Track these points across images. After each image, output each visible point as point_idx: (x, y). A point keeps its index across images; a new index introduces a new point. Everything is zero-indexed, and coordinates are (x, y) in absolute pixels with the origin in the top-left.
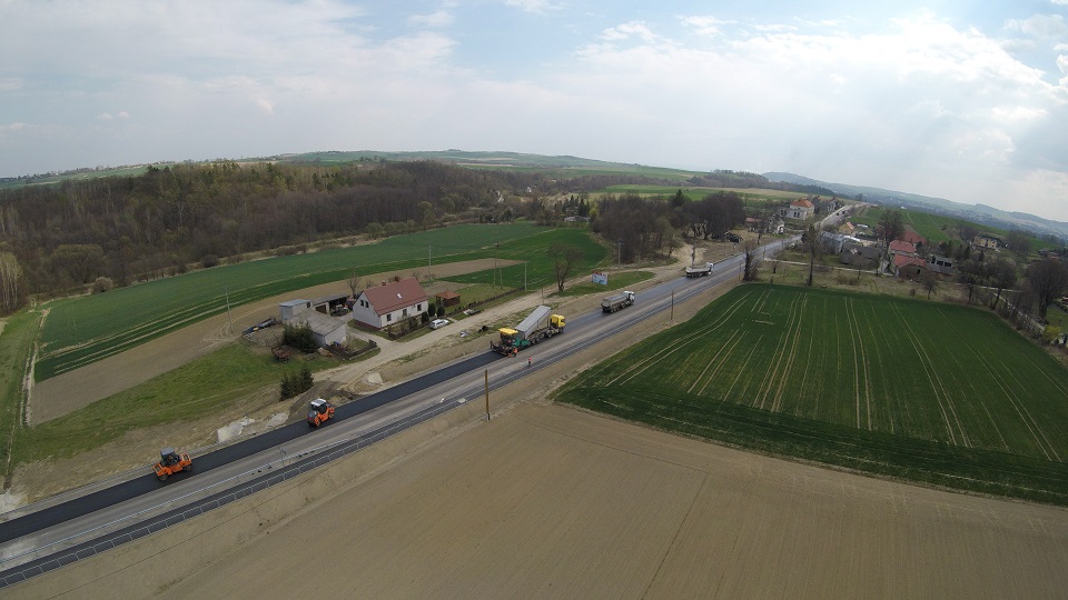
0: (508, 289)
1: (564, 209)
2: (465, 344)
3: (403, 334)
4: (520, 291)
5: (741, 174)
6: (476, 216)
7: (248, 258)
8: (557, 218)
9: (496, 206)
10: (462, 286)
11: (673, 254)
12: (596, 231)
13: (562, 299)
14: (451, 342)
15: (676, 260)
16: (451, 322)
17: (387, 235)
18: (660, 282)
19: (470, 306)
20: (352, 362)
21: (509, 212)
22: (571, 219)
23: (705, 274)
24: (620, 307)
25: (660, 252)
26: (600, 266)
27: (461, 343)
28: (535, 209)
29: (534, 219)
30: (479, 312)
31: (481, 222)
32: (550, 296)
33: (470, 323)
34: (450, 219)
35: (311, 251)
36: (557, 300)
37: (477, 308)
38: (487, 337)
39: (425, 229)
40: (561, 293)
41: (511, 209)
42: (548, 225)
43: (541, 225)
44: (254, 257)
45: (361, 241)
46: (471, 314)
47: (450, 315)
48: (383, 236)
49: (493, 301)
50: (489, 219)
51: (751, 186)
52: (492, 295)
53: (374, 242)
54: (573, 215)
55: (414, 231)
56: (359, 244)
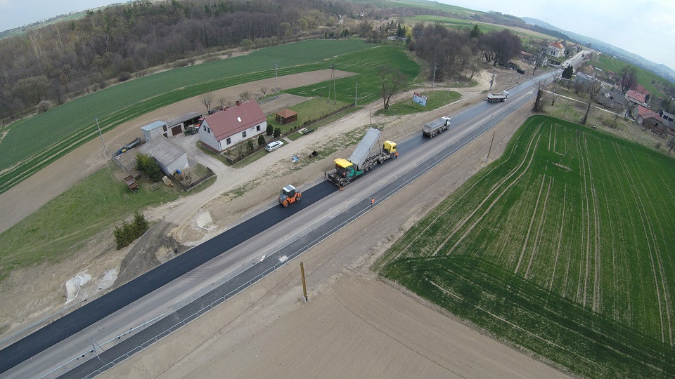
0: (341, 104)
1: (386, 30)
2: (295, 173)
3: (239, 159)
4: (351, 108)
5: (508, 16)
6: (322, 33)
7: (152, 72)
8: (382, 37)
9: (338, 26)
10: (301, 100)
11: (474, 78)
12: (411, 50)
13: (387, 119)
14: (283, 168)
15: (475, 83)
16: (285, 143)
17: (257, 48)
18: (467, 104)
19: (305, 124)
20: (190, 193)
21: (347, 31)
22: (391, 38)
23: (502, 100)
24: (438, 133)
25: (463, 74)
26: (416, 82)
27: (291, 172)
28: (365, 30)
29: (364, 37)
30: (313, 131)
31: (326, 38)
32: (377, 114)
33: (302, 145)
34: (304, 35)
35: (198, 63)
36: (382, 119)
37: (311, 126)
38: (317, 163)
39: (284, 43)
40: (386, 111)
41: (348, 28)
42: (375, 42)
43: (370, 42)
44: (157, 70)
45: (237, 53)
46: (305, 134)
47: (285, 135)
48: (253, 48)
49: (327, 118)
50: (332, 35)
51: (515, 25)
52: (326, 111)
53: (246, 53)
54: (393, 35)
55: (276, 44)
56: (234, 55)
